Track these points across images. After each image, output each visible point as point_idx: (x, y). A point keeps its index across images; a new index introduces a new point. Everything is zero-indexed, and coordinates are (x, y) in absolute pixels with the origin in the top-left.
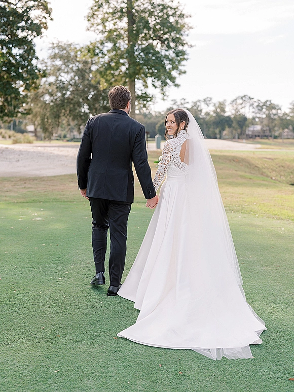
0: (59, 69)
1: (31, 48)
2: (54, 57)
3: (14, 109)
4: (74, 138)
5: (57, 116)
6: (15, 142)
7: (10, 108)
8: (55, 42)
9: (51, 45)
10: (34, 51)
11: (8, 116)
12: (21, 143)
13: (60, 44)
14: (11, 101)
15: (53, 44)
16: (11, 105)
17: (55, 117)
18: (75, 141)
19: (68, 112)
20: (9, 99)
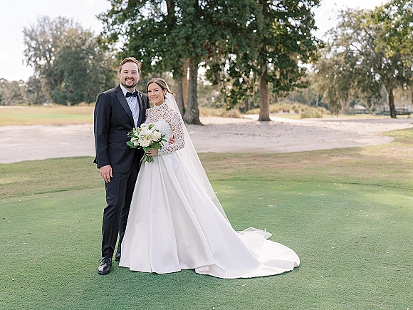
0: (351, 38)
1: (309, 19)
2: (343, 25)
3: (291, 82)
4: (385, 111)
5: (345, 89)
6: (304, 117)
7: (285, 81)
8: (345, 9)
9: (340, 14)
10: (314, 21)
11: (283, 89)
12: (310, 117)
13: (350, 11)
14: (287, 74)
15: (343, 11)
16: (287, 78)
17: (342, 89)
18: (385, 115)
19: (356, 83)
20: (285, 72)
